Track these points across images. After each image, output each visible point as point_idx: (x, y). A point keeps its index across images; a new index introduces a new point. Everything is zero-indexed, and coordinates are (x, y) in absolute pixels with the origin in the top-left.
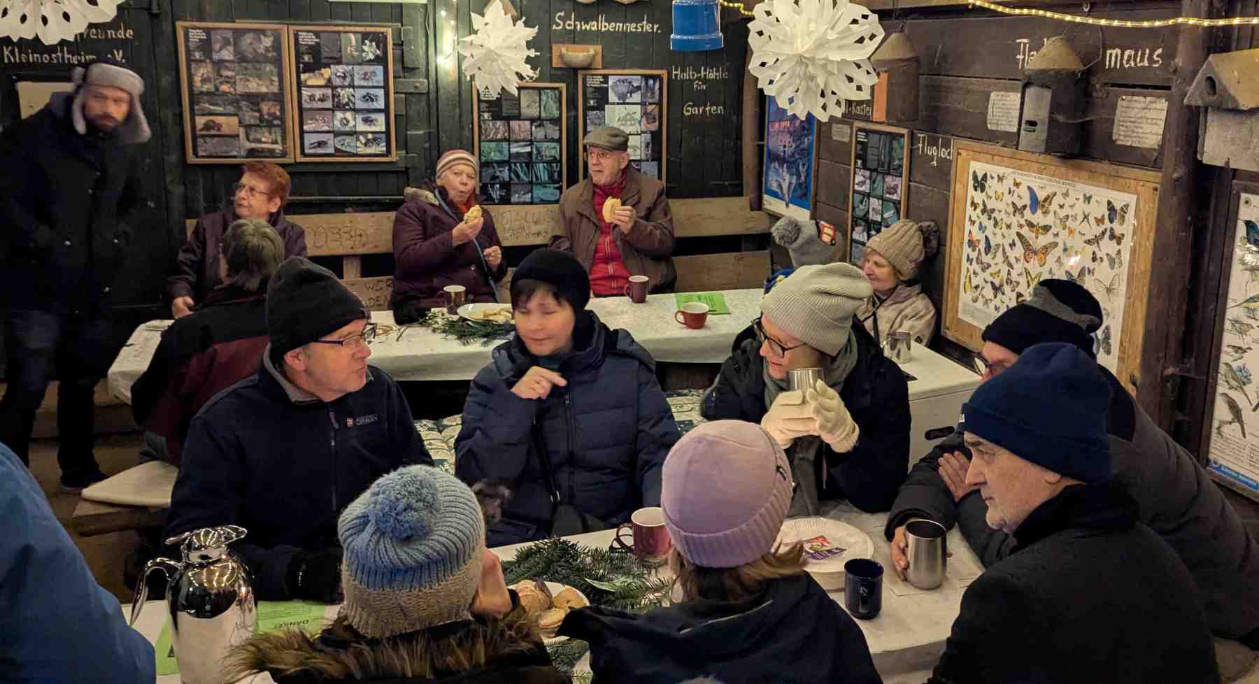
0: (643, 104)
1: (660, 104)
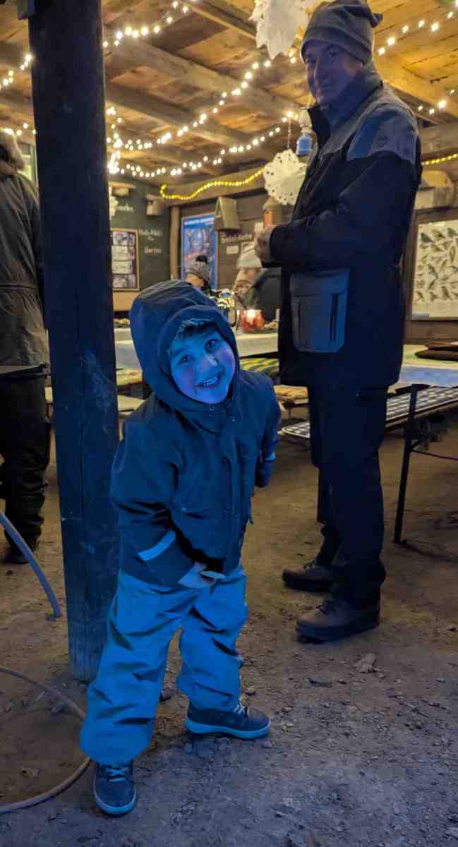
0: (128, 246)
1: (135, 246)
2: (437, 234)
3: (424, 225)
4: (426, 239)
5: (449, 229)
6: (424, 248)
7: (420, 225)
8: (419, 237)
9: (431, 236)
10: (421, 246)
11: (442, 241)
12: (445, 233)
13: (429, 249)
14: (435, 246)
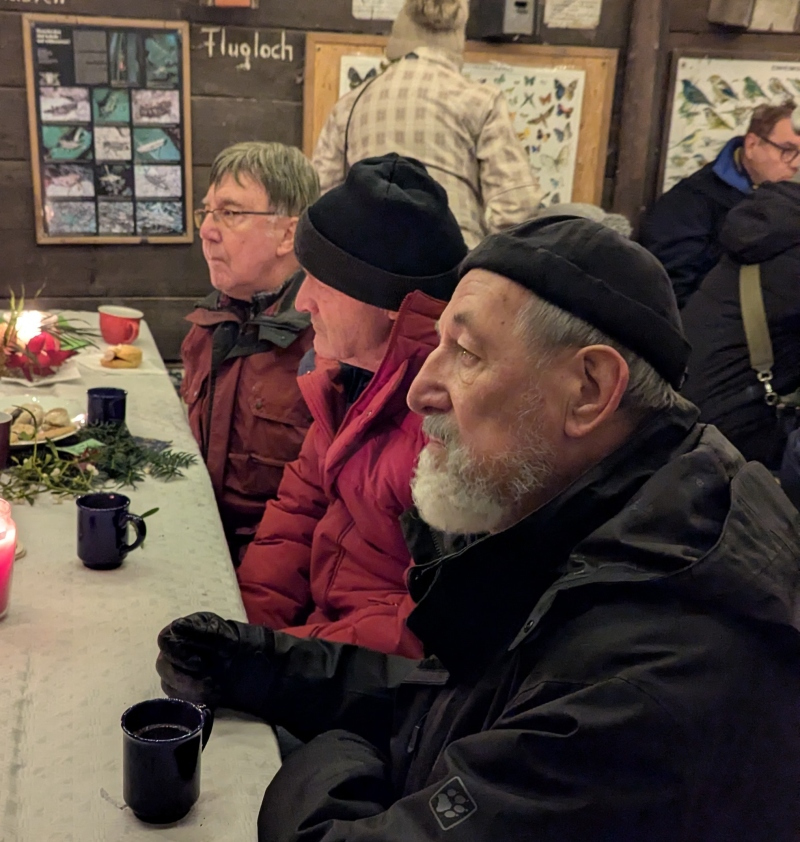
2: (721, 87)
3: (691, 62)
4: (694, 95)
5: (747, 79)
6: (690, 115)
7: (681, 61)
8: (679, 87)
9: (707, 89)
10: (682, 110)
11: (730, 105)
12: (738, 88)
13: (701, 120)
14: (714, 115)
